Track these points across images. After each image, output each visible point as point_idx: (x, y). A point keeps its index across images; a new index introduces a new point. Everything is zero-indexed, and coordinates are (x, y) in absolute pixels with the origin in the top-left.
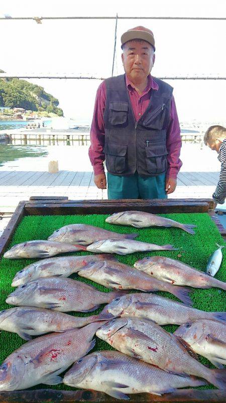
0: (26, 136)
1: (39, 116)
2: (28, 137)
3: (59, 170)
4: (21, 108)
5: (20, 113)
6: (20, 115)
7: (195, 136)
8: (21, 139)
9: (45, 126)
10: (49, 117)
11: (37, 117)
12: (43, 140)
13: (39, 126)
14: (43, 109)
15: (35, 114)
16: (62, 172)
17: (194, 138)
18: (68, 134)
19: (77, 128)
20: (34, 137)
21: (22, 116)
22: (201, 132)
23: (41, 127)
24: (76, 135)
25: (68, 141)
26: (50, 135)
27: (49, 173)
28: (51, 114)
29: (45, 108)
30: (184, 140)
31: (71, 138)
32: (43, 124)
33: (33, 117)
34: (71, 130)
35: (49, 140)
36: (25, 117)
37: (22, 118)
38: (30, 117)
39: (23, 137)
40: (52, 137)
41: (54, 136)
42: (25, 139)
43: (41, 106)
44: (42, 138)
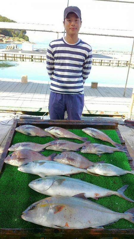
0: (6, 54)
1: (13, 40)
2: (7, 55)
3: (28, 81)
4: (2, 34)
5: (1, 38)
6: (2, 39)
7: (110, 61)
8: (3, 57)
9: (17, 48)
10: (20, 41)
11: (12, 40)
12: (17, 57)
13: (14, 48)
14: (16, 36)
15: (11, 39)
16: (30, 83)
17: (109, 61)
18: (32, 55)
19: (37, 51)
20: (11, 55)
21: (3, 40)
22: (114, 58)
23: (15, 48)
24: (37, 56)
25: (32, 59)
26: (21, 55)
27: (22, 83)
28: (21, 39)
29: (18, 35)
30: (103, 63)
31: (34, 57)
32: (16, 46)
33: (10, 41)
34: (33, 52)
35: (20, 58)
36: (4, 40)
37: (3, 41)
38: (8, 41)
39: (4, 55)
40: (22, 56)
41: (23, 55)
42: (5, 57)
43: (15, 34)
44: (16, 56)
